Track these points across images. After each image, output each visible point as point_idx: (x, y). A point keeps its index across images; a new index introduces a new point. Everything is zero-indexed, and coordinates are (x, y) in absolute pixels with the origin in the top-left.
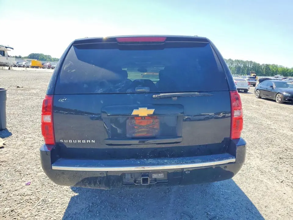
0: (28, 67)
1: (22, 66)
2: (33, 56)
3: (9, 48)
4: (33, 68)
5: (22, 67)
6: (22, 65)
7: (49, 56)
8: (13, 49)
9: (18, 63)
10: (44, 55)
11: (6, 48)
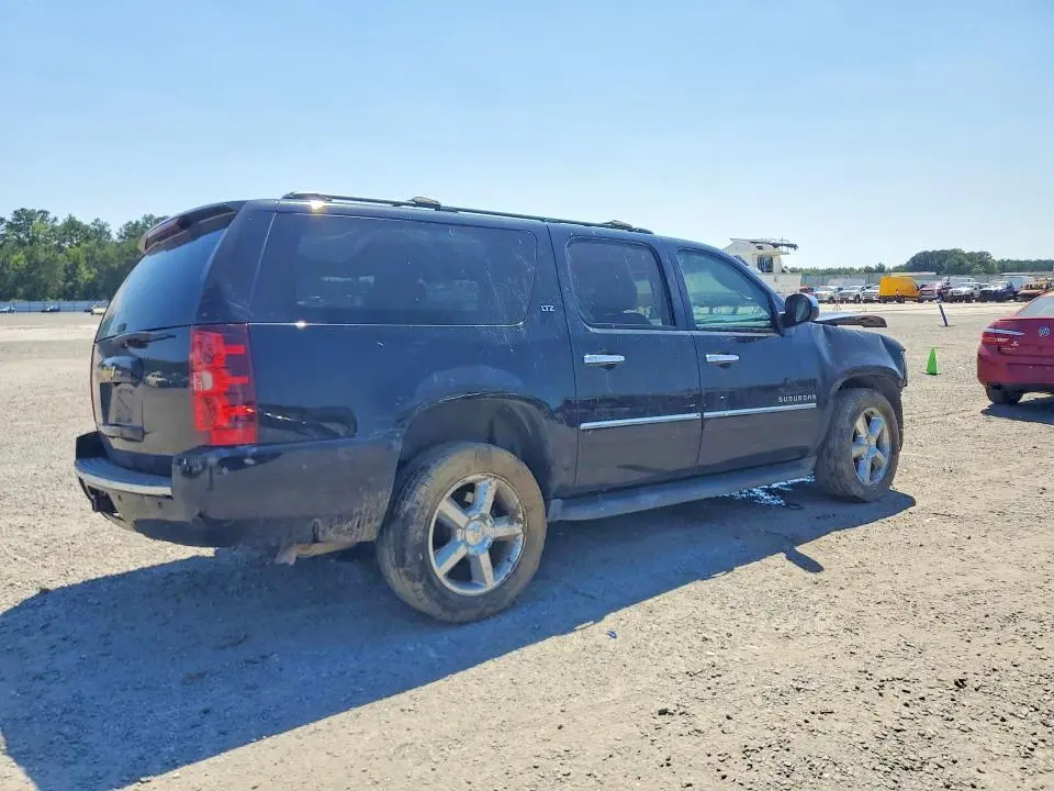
0: (872, 301)
1: (851, 298)
2: (923, 262)
3: (782, 245)
4: (885, 302)
5: (852, 301)
6: (849, 294)
7: (981, 254)
8: (795, 247)
9: (840, 289)
10: (963, 254)
11: (775, 246)
